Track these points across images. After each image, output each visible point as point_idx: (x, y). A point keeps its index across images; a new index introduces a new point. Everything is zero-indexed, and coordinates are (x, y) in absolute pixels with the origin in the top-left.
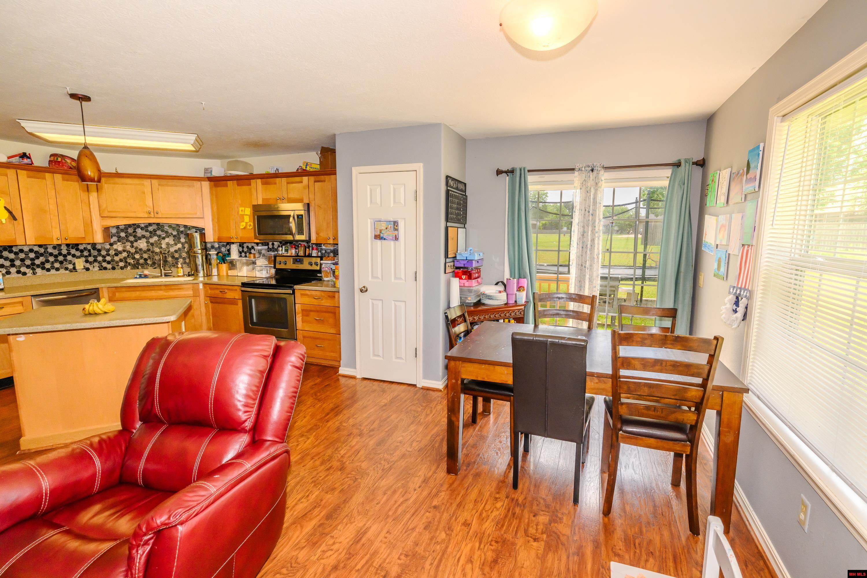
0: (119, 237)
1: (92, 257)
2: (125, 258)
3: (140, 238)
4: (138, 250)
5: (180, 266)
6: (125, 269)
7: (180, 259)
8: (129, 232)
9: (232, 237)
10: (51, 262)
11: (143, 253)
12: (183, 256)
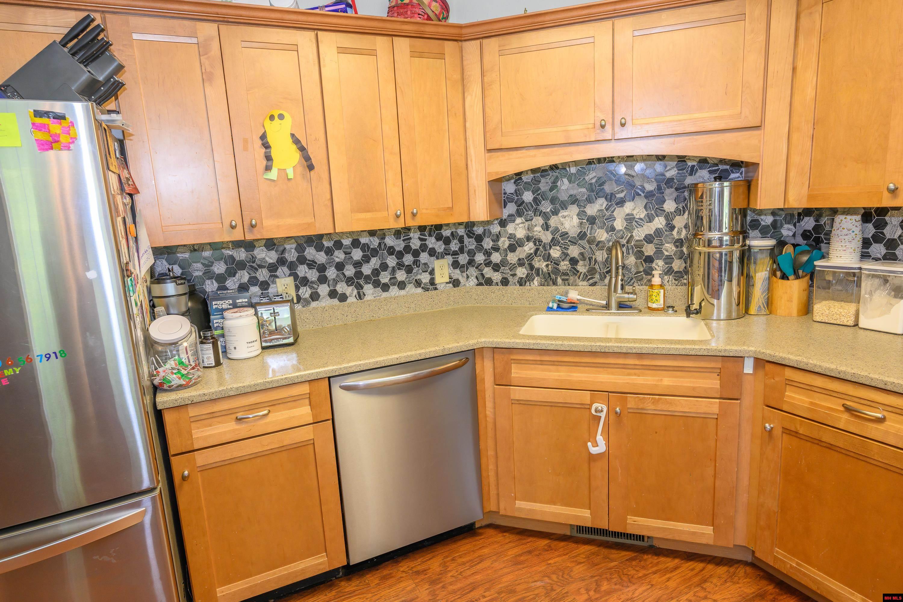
0: (520, 203)
1: (466, 254)
2: (530, 257)
3: (564, 206)
4: (557, 236)
5: (656, 280)
6: (528, 283)
7: (656, 261)
8: (543, 189)
9: (892, 186)
10: (390, 269)
11: (569, 243)
12: (666, 253)
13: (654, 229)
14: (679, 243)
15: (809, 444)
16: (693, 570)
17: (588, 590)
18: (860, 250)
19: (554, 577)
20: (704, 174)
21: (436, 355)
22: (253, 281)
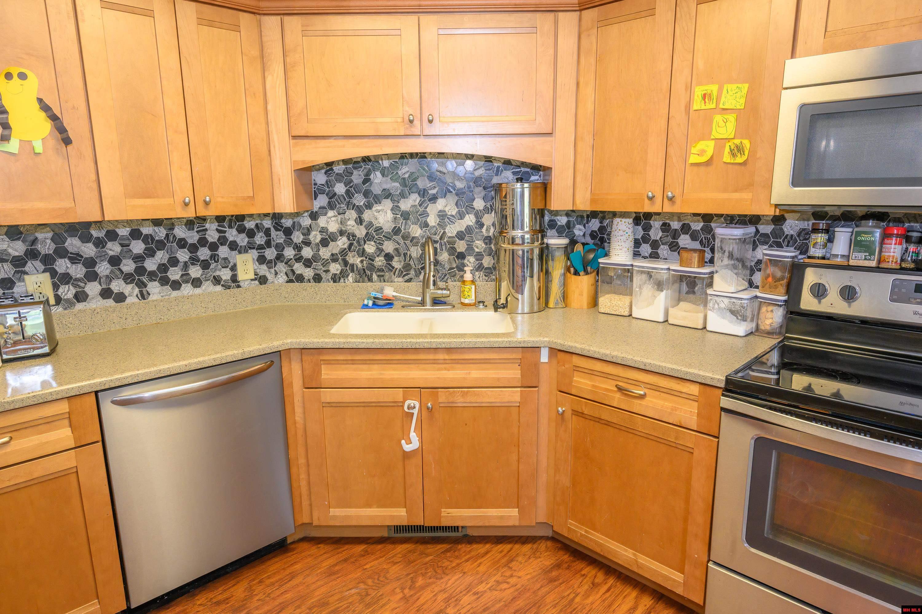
0: (332, 196)
1: (273, 249)
2: (344, 253)
3: (377, 200)
4: (371, 231)
5: (468, 276)
6: (342, 280)
7: (468, 258)
8: (355, 181)
9: (650, 194)
10: (181, 265)
11: (384, 239)
12: (477, 250)
13: (465, 226)
14: (488, 240)
15: (592, 422)
16: (501, 552)
17: (403, 589)
18: (632, 249)
19: (370, 582)
20: (508, 175)
21: (234, 359)
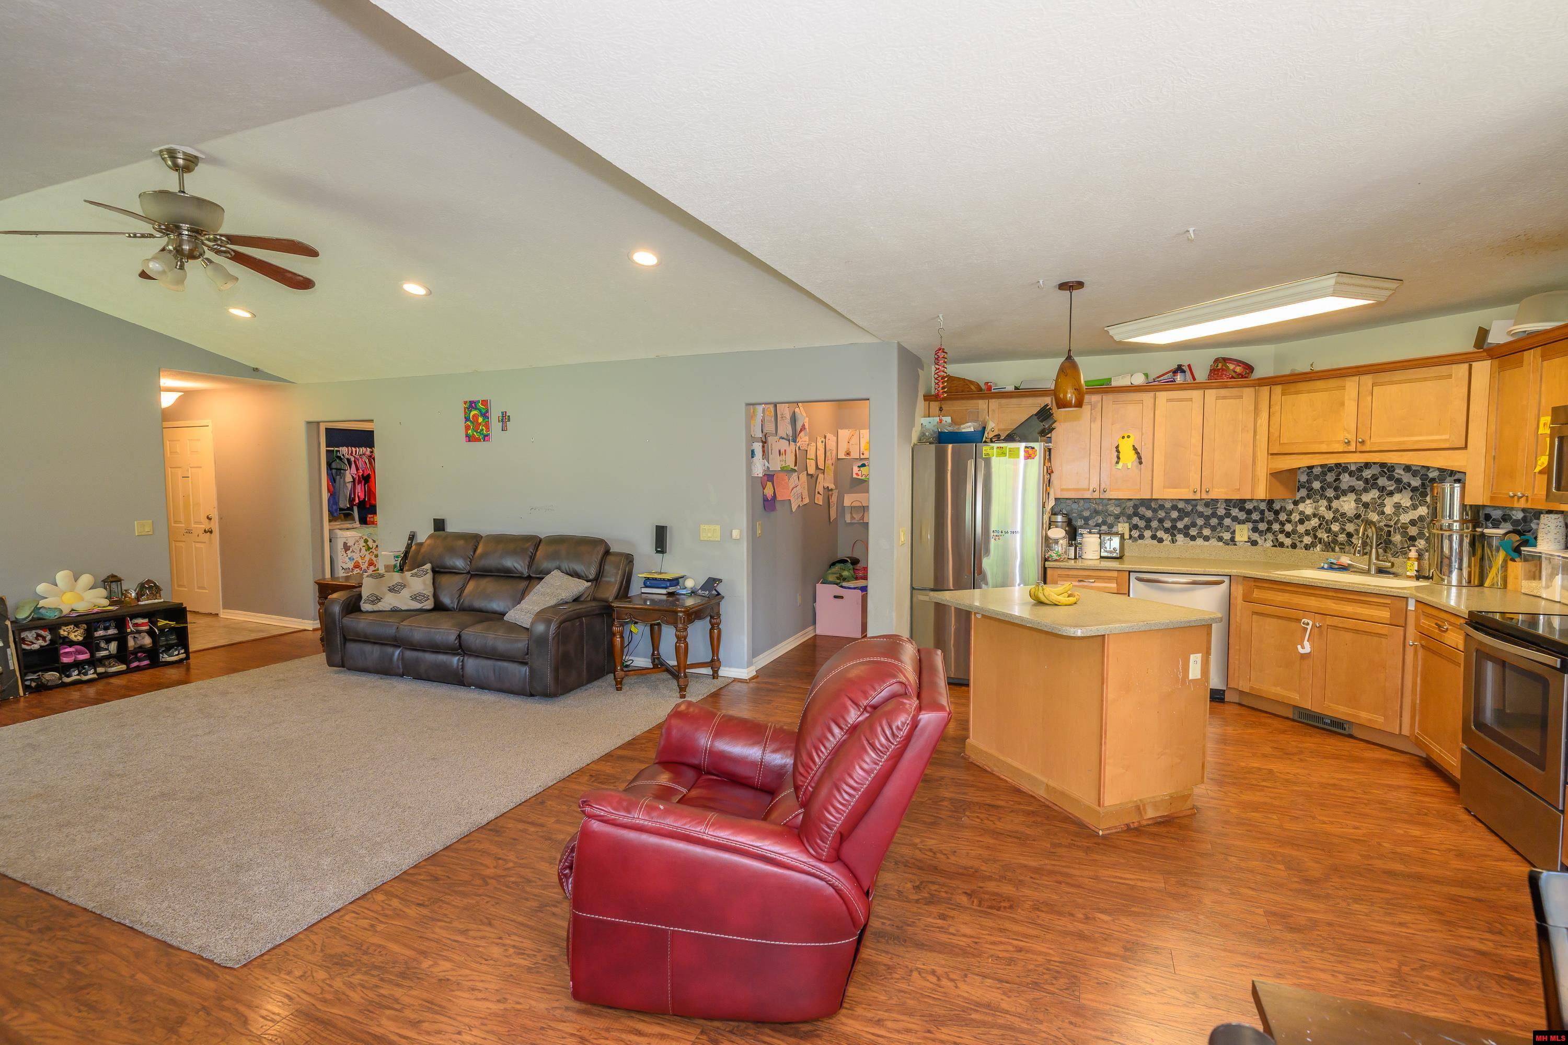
0: (1310, 489)
1: (1265, 523)
2: (1315, 529)
3: (1344, 493)
4: (1338, 515)
5: (1413, 554)
6: (1312, 549)
8: (1328, 480)
10: (1198, 527)
11: (1347, 521)
12: (1427, 535)
22: (1104, 523)
